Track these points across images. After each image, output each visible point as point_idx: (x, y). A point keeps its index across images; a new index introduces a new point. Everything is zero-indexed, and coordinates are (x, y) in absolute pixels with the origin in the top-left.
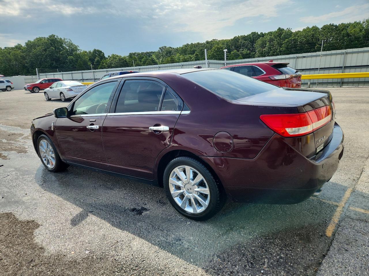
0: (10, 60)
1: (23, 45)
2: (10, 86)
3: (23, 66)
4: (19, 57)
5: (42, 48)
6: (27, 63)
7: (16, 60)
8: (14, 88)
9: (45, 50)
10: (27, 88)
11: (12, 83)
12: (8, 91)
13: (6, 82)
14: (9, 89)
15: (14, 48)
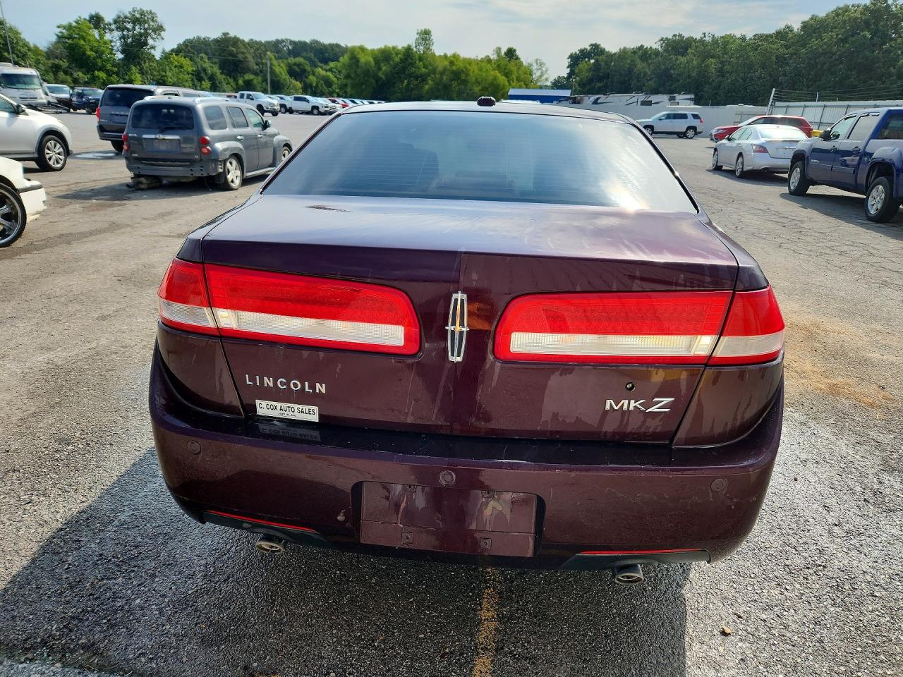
0: (751, 67)
1: (796, 27)
2: (694, 128)
3: (774, 81)
4: (774, 58)
5: (837, 35)
6: (785, 75)
7: (763, 66)
8: (700, 133)
9: (844, 40)
10: (715, 135)
11: (701, 122)
12: (687, 138)
13: (690, 117)
14: (691, 133)
15: (772, 37)
